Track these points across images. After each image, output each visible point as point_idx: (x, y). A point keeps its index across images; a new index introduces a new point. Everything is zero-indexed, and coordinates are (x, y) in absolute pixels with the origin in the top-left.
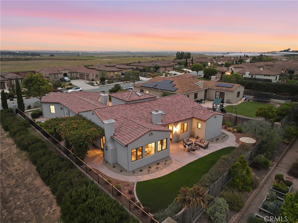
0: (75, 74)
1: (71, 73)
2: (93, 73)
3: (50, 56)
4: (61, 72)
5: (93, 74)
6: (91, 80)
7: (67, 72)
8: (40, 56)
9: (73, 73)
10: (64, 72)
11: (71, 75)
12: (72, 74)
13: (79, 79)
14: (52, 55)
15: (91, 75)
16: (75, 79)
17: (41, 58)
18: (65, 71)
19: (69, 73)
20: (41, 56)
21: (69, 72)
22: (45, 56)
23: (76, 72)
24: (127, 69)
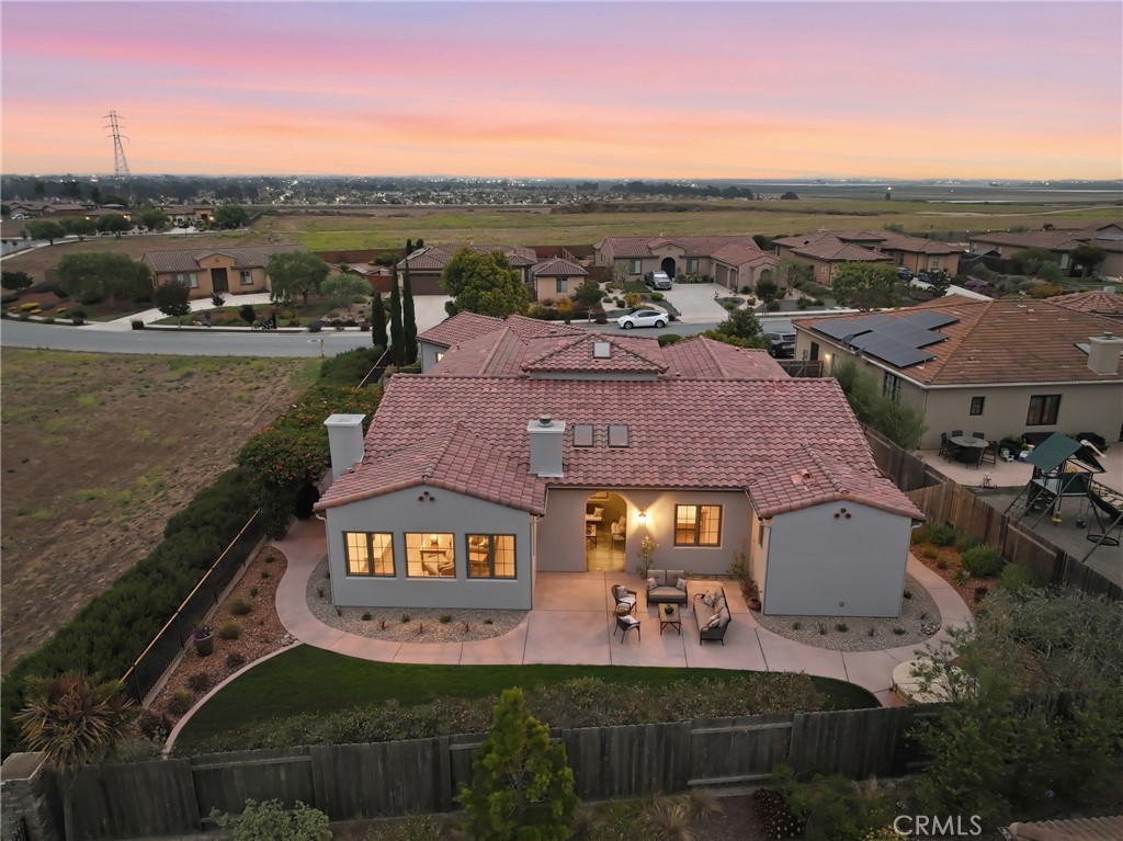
0: (703, 263)
1: (690, 259)
2: (753, 264)
3: (783, 198)
4: (655, 253)
5: (753, 269)
6: (740, 288)
7: (674, 254)
8: (750, 198)
9: (697, 258)
10: (664, 254)
11: (689, 267)
12: (694, 263)
13: (712, 281)
14: (790, 193)
15: (743, 270)
16: (697, 282)
17: (754, 203)
18: (669, 249)
19: (681, 257)
20: (755, 196)
21: (682, 253)
22: (766, 199)
23: (709, 257)
24: (930, 255)
